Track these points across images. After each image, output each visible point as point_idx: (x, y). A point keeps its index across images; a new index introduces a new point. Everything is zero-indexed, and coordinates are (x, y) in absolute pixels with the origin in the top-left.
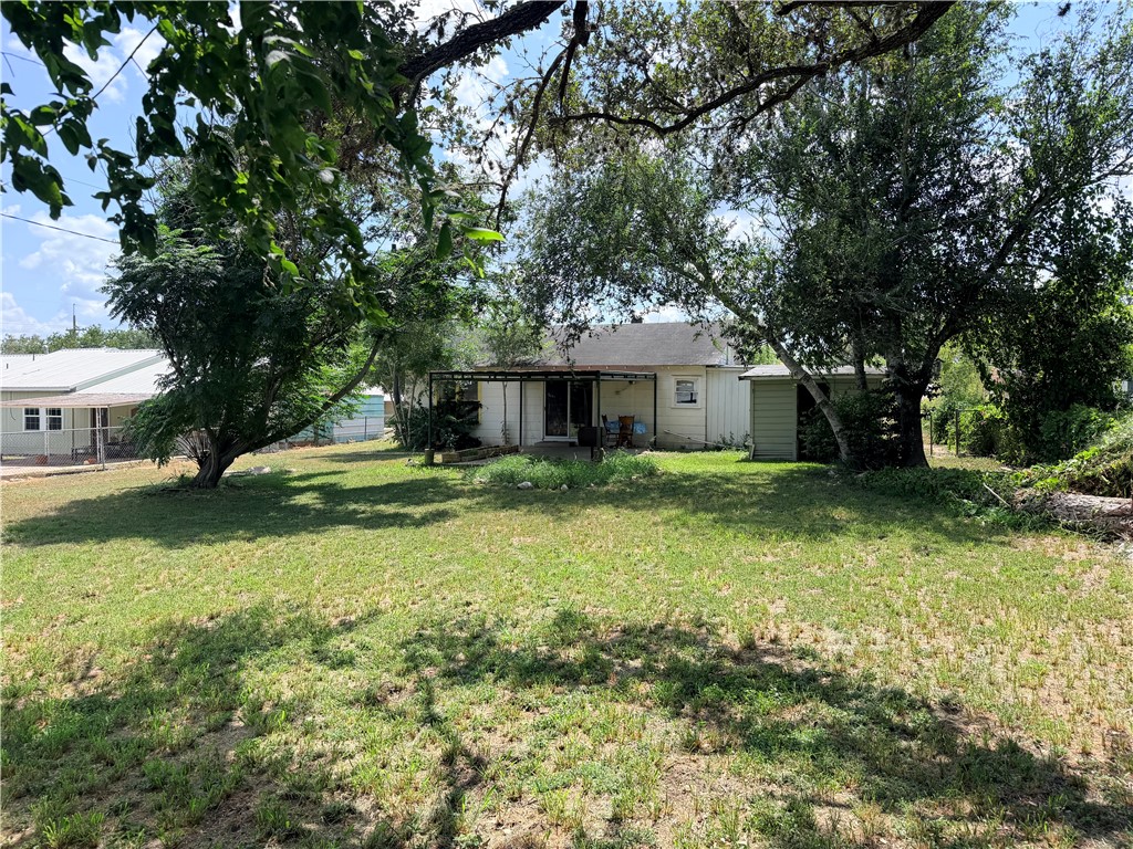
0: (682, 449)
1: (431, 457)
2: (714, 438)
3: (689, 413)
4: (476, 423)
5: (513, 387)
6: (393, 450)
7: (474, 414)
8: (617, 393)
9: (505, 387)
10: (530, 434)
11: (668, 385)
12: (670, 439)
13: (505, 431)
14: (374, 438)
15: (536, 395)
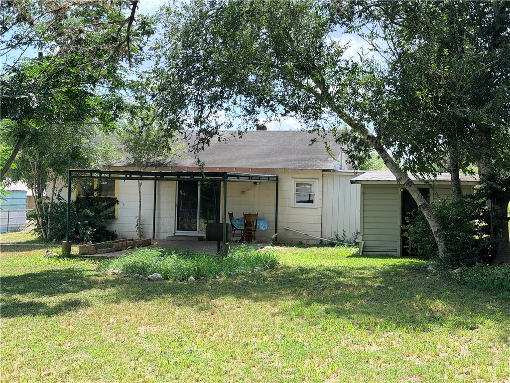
0: (301, 244)
1: (68, 249)
2: (329, 235)
3: (307, 212)
4: (112, 217)
5: (148, 185)
6: (33, 242)
7: (111, 209)
8: (243, 193)
9: (140, 185)
10: (162, 229)
11: (288, 187)
12: (289, 235)
13: (140, 225)
14: (16, 230)
15: (169, 192)
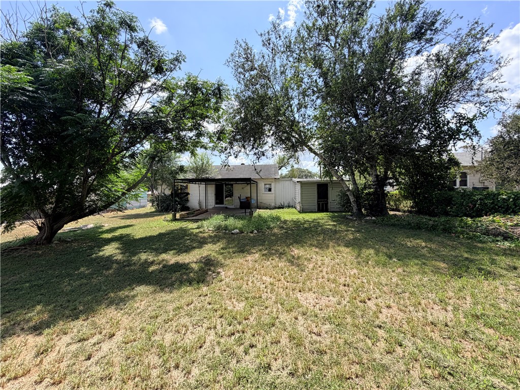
1: (174, 216)
2: (278, 204)
3: (269, 195)
4: (188, 200)
6: (154, 212)
7: (186, 197)
8: (243, 188)
10: (209, 204)
11: (261, 185)
12: (262, 205)
13: (200, 203)
14: (144, 207)
15: (212, 190)
